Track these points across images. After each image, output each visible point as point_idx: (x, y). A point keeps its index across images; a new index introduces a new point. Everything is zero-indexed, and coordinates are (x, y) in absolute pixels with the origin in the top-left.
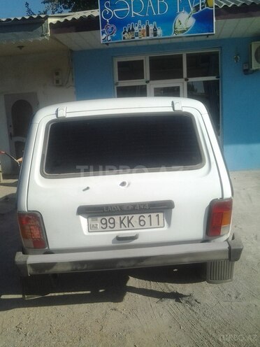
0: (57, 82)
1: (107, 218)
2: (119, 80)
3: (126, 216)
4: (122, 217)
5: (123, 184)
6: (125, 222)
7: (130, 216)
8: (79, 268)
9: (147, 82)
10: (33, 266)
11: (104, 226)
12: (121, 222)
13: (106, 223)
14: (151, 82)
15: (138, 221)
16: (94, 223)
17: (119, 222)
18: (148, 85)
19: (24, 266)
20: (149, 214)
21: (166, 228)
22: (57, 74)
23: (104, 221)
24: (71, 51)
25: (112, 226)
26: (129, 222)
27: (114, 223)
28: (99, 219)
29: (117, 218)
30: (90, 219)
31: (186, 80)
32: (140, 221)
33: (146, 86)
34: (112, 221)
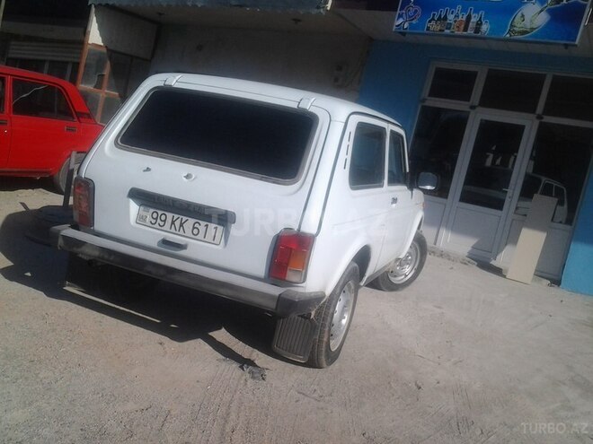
0: (336, 80)
1: (160, 212)
2: (429, 95)
3: (181, 217)
4: (176, 216)
5: (188, 177)
6: (177, 223)
7: (185, 218)
8: (106, 257)
9: (473, 107)
10: (65, 237)
11: (154, 221)
12: (173, 223)
13: (156, 219)
14: (480, 109)
15: (191, 228)
16: (145, 214)
17: (170, 221)
18: (472, 113)
19: (57, 235)
20: (206, 223)
21: (220, 248)
22: (340, 68)
23: (155, 215)
24: (371, 39)
25: (162, 223)
26: (181, 225)
27: (165, 221)
28: (152, 210)
29: (170, 215)
30: (142, 208)
31: (539, 117)
32: (194, 228)
33: (469, 112)
34: (163, 218)
